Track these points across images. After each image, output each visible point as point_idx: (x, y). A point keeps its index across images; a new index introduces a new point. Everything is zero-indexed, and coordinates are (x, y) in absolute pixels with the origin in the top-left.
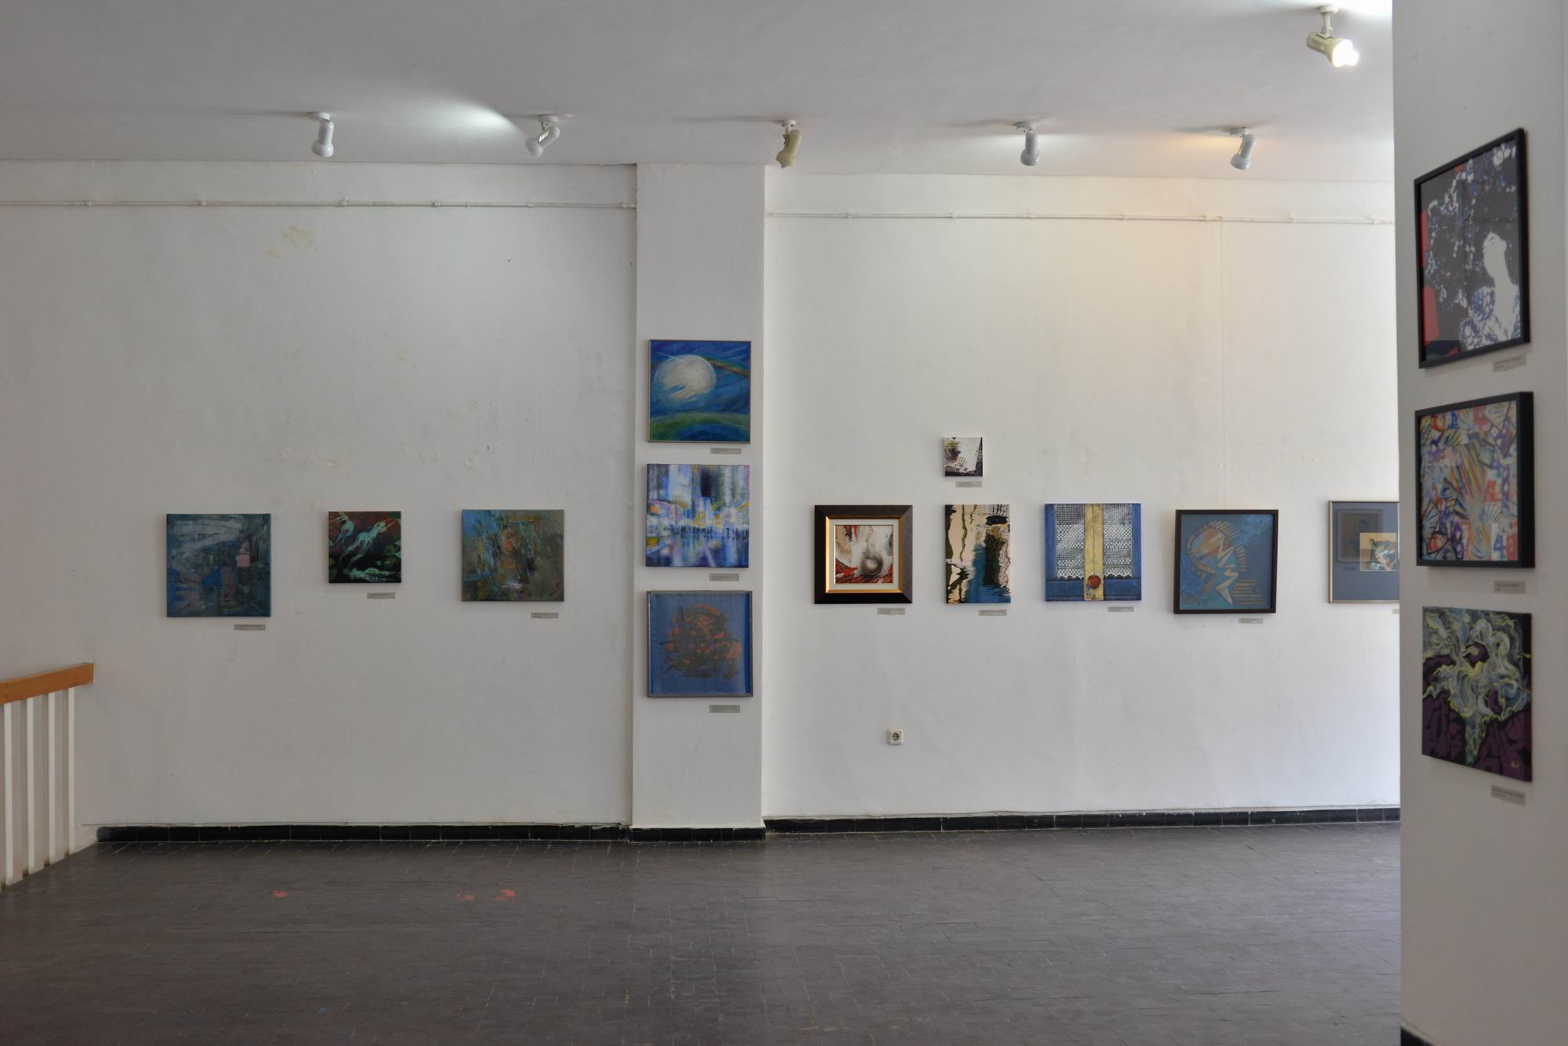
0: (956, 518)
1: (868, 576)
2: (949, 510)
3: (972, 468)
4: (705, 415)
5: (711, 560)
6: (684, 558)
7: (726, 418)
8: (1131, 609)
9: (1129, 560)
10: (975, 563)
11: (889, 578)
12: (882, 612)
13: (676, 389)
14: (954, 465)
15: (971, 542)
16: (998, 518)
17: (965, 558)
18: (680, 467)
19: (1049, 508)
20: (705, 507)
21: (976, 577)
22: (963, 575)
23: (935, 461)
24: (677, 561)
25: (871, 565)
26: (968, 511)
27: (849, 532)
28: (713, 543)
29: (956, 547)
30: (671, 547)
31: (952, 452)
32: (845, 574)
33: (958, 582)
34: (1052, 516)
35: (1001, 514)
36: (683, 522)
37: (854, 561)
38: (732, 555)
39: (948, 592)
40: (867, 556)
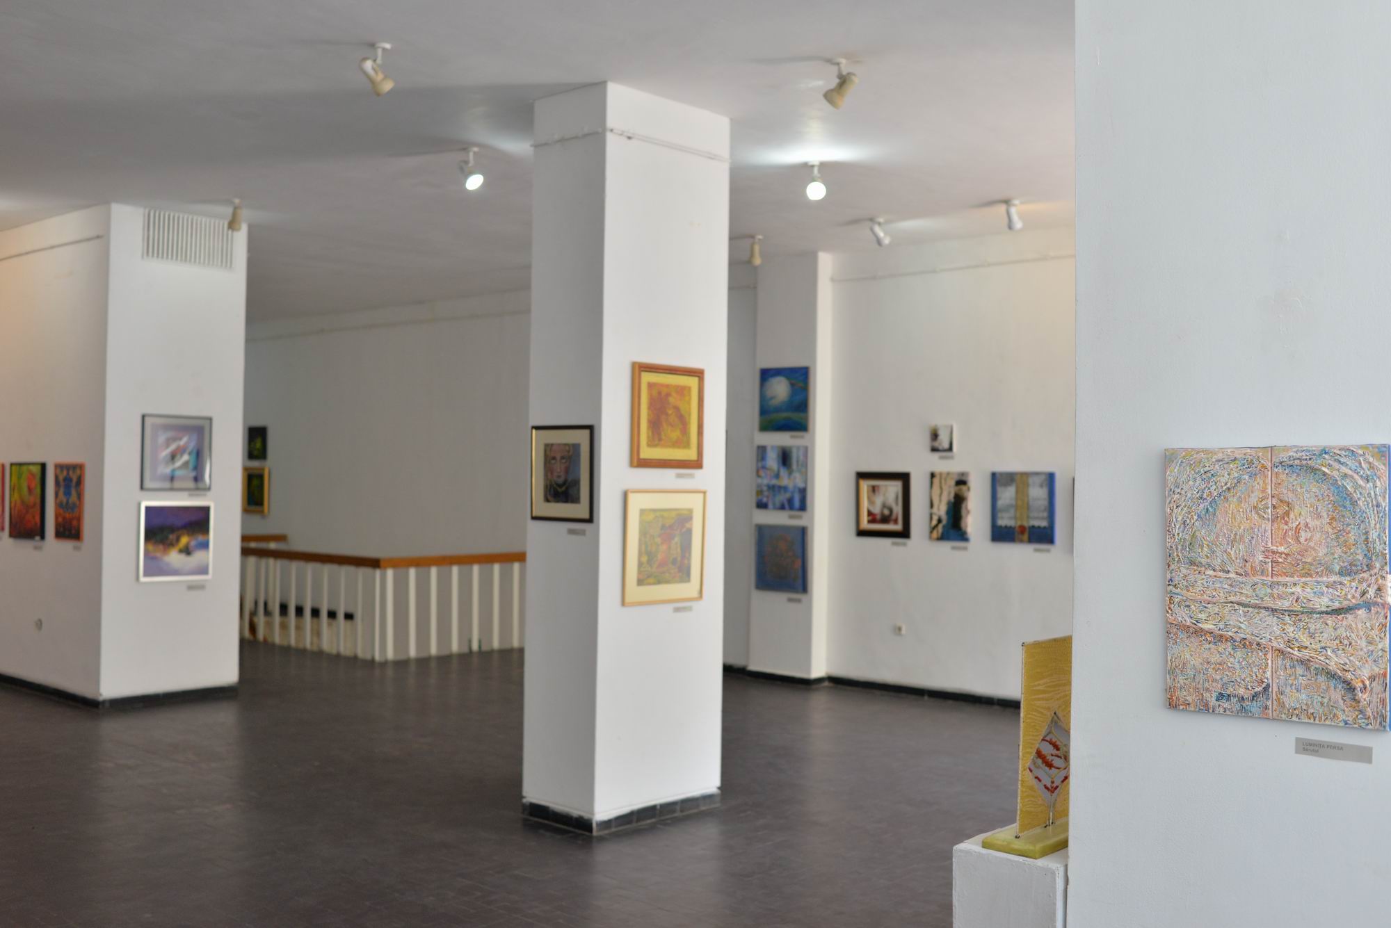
0: (936, 480)
1: (885, 520)
2: (933, 475)
3: (946, 445)
4: (785, 415)
5: (787, 506)
6: (774, 504)
7: (795, 416)
8: (1048, 551)
9: (1045, 514)
10: (948, 513)
11: (896, 522)
12: (894, 544)
13: (772, 398)
14: (936, 444)
15: (945, 499)
16: (961, 482)
17: (942, 510)
18: (773, 447)
19: (994, 475)
20: (783, 472)
21: (948, 522)
22: (940, 521)
23: (926, 441)
24: (770, 505)
25: (886, 512)
26: (944, 476)
27: (874, 489)
28: (788, 495)
29: (936, 502)
30: (768, 497)
31: (935, 436)
32: (873, 518)
33: (936, 526)
34: (997, 480)
35: (964, 478)
36: (774, 482)
37: (877, 510)
38: (797, 503)
39: (931, 532)
40: (884, 506)
